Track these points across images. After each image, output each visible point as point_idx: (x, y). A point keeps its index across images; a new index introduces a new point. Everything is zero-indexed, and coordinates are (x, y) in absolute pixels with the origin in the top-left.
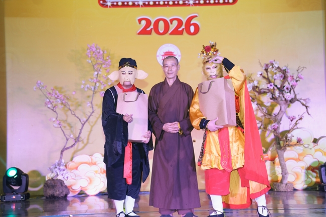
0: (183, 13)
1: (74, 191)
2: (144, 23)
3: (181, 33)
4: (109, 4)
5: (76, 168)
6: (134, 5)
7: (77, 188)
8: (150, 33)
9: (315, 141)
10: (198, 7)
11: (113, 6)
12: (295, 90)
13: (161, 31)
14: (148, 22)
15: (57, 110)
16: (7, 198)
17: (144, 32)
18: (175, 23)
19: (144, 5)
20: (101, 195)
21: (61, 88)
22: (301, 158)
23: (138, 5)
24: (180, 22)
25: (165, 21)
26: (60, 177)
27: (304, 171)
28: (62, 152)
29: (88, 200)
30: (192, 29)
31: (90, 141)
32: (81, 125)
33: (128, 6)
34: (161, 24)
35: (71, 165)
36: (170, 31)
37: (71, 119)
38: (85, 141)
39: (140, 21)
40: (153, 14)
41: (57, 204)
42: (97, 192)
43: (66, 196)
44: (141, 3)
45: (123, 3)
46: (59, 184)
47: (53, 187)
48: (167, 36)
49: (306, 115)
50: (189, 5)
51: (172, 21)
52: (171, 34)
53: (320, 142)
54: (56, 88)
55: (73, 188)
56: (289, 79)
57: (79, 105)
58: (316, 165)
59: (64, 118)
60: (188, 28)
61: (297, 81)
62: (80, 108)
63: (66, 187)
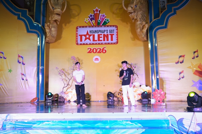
0: (101, 47)
1: (67, 100)
2: (89, 49)
3: (101, 52)
4: (79, 44)
5: (68, 93)
6: (86, 44)
7: (68, 99)
8: (91, 52)
9: (140, 86)
10: (106, 45)
11: (80, 44)
12: (134, 70)
13: (95, 52)
14: (91, 49)
15: (62, 76)
16: (47, 101)
17: (89, 52)
18: (99, 49)
19: (90, 44)
20: (75, 102)
21: (64, 69)
22: (136, 91)
23: (88, 44)
24: (100, 49)
25: (96, 49)
26: (62, 96)
27: (137, 95)
28: (63, 88)
29: (71, 103)
30: (104, 51)
31: (72, 85)
32: (69, 80)
33: (85, 44)
34: (95, 50)
35: (66, 92)
36: (97, 52)
37: (67, 79)
38: (71, 85)
39: (88, 49)
40: (92, 47)
41: (61, 104)
42: (74, 101)
43: (64, 102)
44: (89, 44)
45: (83, 44)
46: (62, 98)
47: (60, 99)
48: (96, 53)
49: (137, 78)
50: (103, 44)
51: (98, 49)
52: (98, 53)
53: (141, 86)
54: (63, 69)
55: (67, 99)
56: (132, 67)
57: (69, 74)
58: (141, 93)
59: (65, 78)
60: (103, 51)
61: (135, 68)
62: (70, 75)
63: (64, 99)
